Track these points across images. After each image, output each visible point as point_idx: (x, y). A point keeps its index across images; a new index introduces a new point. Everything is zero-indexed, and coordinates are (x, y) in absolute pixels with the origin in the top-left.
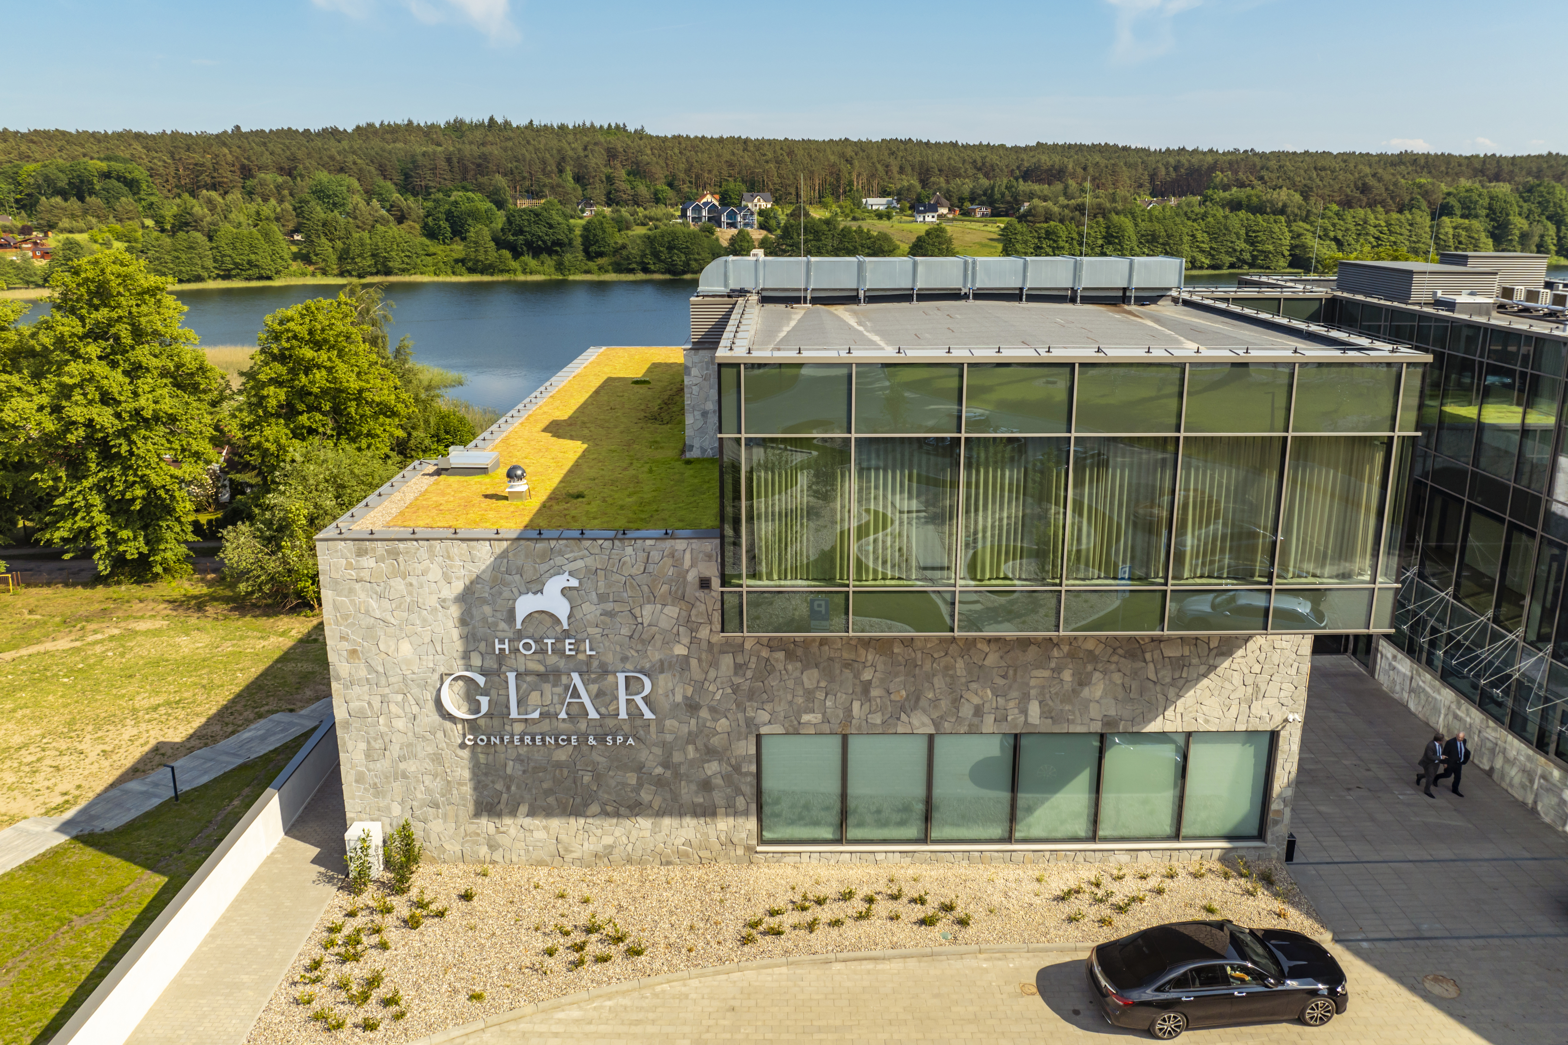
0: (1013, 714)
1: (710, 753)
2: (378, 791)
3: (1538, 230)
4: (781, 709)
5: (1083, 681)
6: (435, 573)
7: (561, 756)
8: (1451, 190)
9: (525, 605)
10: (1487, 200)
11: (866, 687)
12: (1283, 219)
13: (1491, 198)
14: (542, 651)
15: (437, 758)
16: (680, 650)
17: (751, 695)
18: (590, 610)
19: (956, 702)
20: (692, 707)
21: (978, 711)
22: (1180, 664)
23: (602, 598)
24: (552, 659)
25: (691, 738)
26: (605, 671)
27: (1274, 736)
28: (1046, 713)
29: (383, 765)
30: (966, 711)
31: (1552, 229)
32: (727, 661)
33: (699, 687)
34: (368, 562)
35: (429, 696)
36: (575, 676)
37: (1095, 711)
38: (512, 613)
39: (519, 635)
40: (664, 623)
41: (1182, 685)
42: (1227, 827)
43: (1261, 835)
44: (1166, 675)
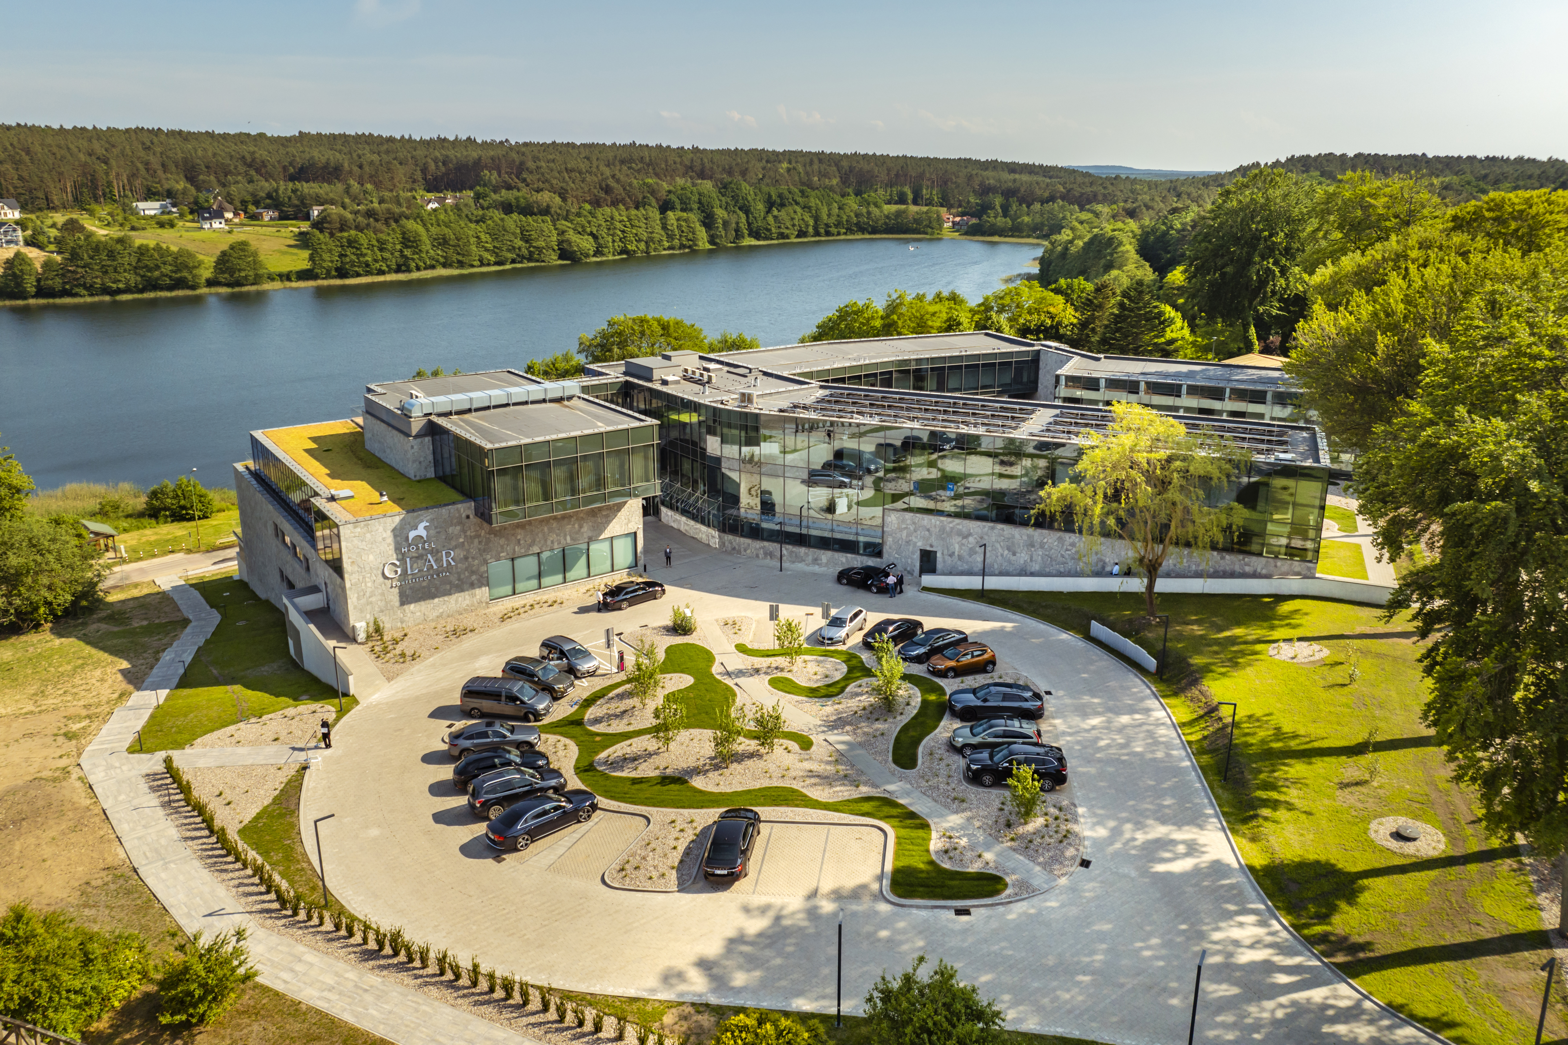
0: (563, 541)
1: (473, 573)
2: (361, 611)
3: (733, 219)
4: (494, 553)
5: (581, 527)
6: (381, 529)
7: (424, 584)
8: (671, 188)
9: (412, 534)
10: (697, 196)
11: (519, 541)
12: (548, 219)
13: (700, 194)
14: (418, 549)
15: (383, 594)
16: (461, 540)
17: (484, 551)
18: (432, 532)
19: (546, 541)
20: (466, 558)
21: (552, 542)
22: (607, 516)
23: (436, 528)
24: (421, 551)
25: (466, 569)
26: (438, 552)
27: (635, 533)
28: (572, 539)
29: (363, 601)
30: (549, 543)
31: (743, 216)
32: (476, 541)
33: (468, 551)
34: (358, 530)
35: (380, 572)
36: (429, 556)
37: (585, 535)
38: (407, 538)
39: (409, 545)
40: (456, 532)
41: (608, 522)
42: (627, 565)
43: (636, 565)
44: (604, 520)
